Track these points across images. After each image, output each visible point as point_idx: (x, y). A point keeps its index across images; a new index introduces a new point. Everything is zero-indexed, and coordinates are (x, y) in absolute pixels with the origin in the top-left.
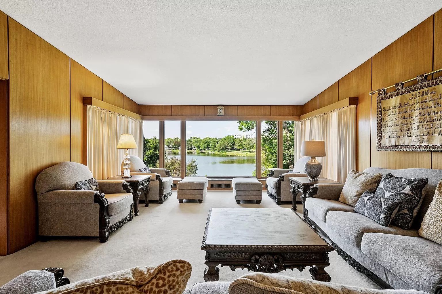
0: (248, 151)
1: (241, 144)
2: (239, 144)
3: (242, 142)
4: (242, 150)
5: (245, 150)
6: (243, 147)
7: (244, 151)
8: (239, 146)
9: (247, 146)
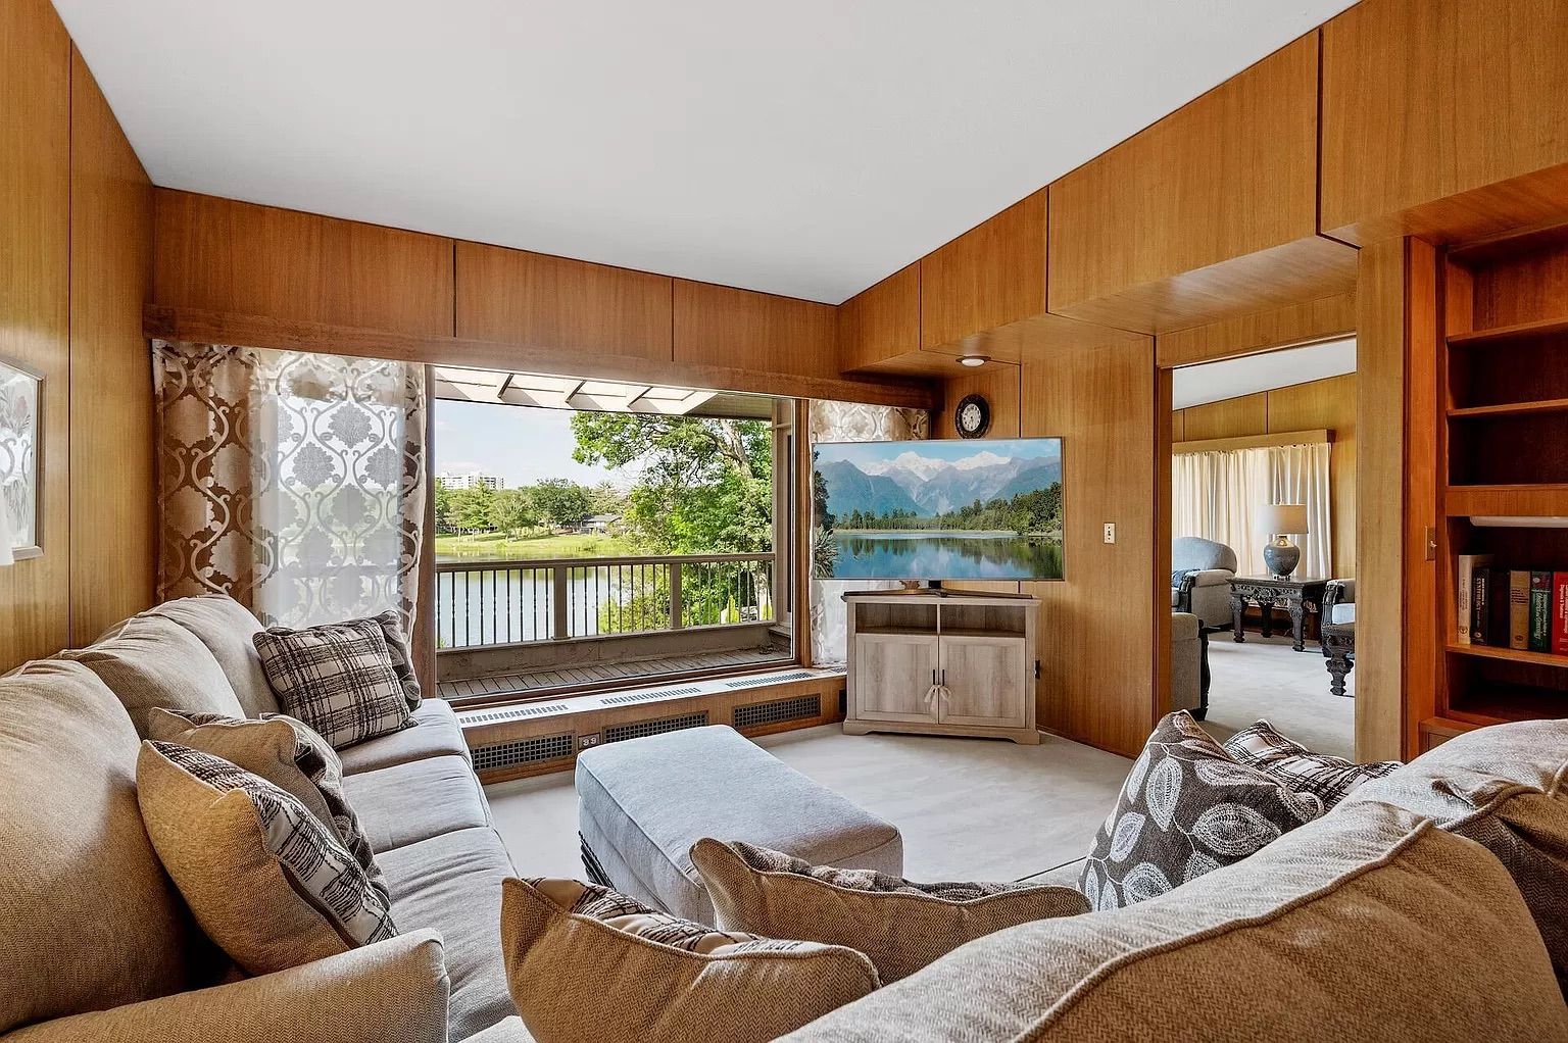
0: (501, 534)
1: (474, 512)
2: (468, 512)
3: (478, 504)
4: (478, 535)
5: (487, 534)
6: (485, 523)
7: (483, 536)
8: (467, 516)
9: (502, 517)
